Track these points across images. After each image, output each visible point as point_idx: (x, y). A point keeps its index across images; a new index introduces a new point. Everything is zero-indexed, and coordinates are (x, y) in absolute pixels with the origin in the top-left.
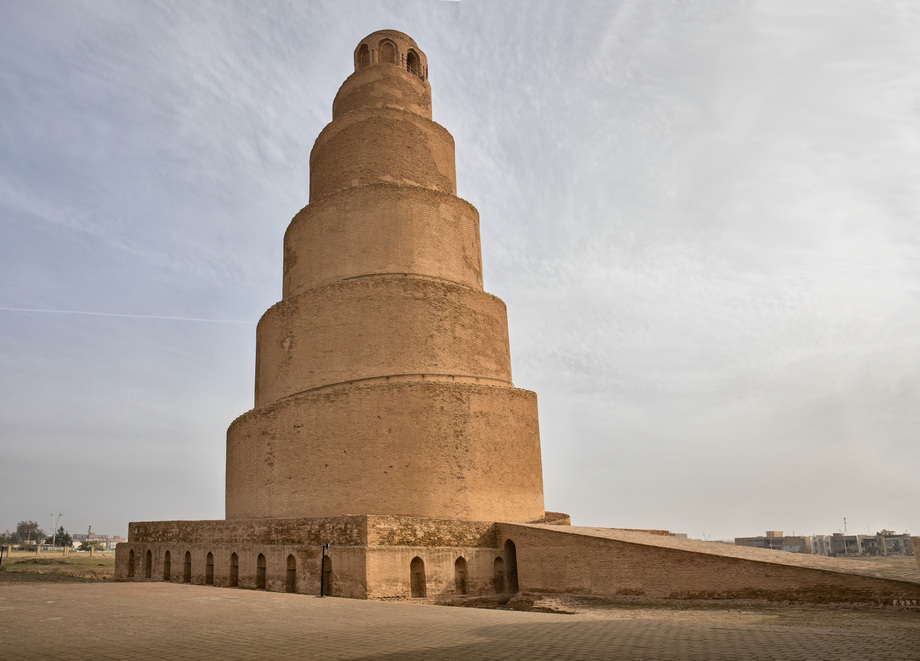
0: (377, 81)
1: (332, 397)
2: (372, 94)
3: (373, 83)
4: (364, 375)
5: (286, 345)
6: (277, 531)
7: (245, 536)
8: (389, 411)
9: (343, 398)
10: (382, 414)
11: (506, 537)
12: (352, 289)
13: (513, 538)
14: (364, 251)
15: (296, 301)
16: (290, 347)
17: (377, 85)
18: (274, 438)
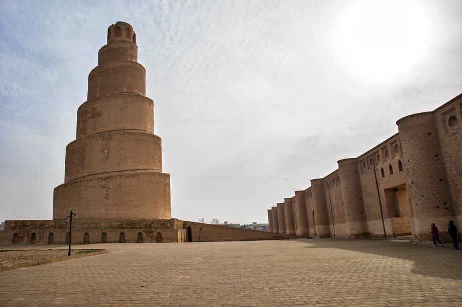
0: (129, 48)
1: (134, 176)
2: (127, 53)
3: (128, 48)
4: (138, 168)
5: (106, 151)
6: (126, 224)
7: (106, 226)
8: (151, 182)
9: (137, 177)
10: (149, 183)
11: (188, 225)
12: (134, 135)
13: (190, 226)
14: (133, 120)
15: (111, 136)
16: (108, 153)
17: (129, 50)
18: (109, 189)
